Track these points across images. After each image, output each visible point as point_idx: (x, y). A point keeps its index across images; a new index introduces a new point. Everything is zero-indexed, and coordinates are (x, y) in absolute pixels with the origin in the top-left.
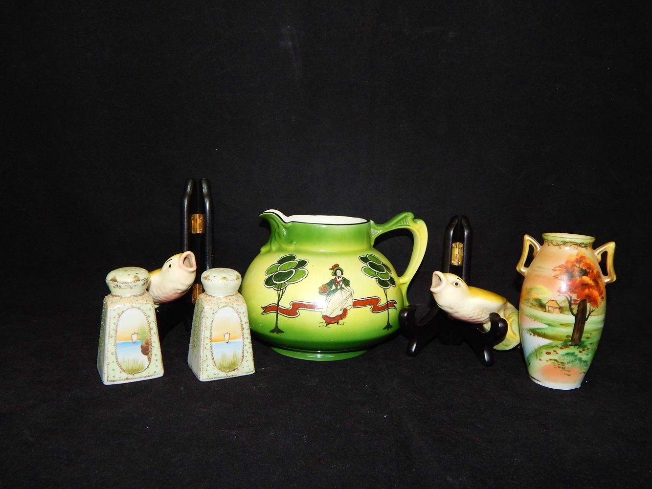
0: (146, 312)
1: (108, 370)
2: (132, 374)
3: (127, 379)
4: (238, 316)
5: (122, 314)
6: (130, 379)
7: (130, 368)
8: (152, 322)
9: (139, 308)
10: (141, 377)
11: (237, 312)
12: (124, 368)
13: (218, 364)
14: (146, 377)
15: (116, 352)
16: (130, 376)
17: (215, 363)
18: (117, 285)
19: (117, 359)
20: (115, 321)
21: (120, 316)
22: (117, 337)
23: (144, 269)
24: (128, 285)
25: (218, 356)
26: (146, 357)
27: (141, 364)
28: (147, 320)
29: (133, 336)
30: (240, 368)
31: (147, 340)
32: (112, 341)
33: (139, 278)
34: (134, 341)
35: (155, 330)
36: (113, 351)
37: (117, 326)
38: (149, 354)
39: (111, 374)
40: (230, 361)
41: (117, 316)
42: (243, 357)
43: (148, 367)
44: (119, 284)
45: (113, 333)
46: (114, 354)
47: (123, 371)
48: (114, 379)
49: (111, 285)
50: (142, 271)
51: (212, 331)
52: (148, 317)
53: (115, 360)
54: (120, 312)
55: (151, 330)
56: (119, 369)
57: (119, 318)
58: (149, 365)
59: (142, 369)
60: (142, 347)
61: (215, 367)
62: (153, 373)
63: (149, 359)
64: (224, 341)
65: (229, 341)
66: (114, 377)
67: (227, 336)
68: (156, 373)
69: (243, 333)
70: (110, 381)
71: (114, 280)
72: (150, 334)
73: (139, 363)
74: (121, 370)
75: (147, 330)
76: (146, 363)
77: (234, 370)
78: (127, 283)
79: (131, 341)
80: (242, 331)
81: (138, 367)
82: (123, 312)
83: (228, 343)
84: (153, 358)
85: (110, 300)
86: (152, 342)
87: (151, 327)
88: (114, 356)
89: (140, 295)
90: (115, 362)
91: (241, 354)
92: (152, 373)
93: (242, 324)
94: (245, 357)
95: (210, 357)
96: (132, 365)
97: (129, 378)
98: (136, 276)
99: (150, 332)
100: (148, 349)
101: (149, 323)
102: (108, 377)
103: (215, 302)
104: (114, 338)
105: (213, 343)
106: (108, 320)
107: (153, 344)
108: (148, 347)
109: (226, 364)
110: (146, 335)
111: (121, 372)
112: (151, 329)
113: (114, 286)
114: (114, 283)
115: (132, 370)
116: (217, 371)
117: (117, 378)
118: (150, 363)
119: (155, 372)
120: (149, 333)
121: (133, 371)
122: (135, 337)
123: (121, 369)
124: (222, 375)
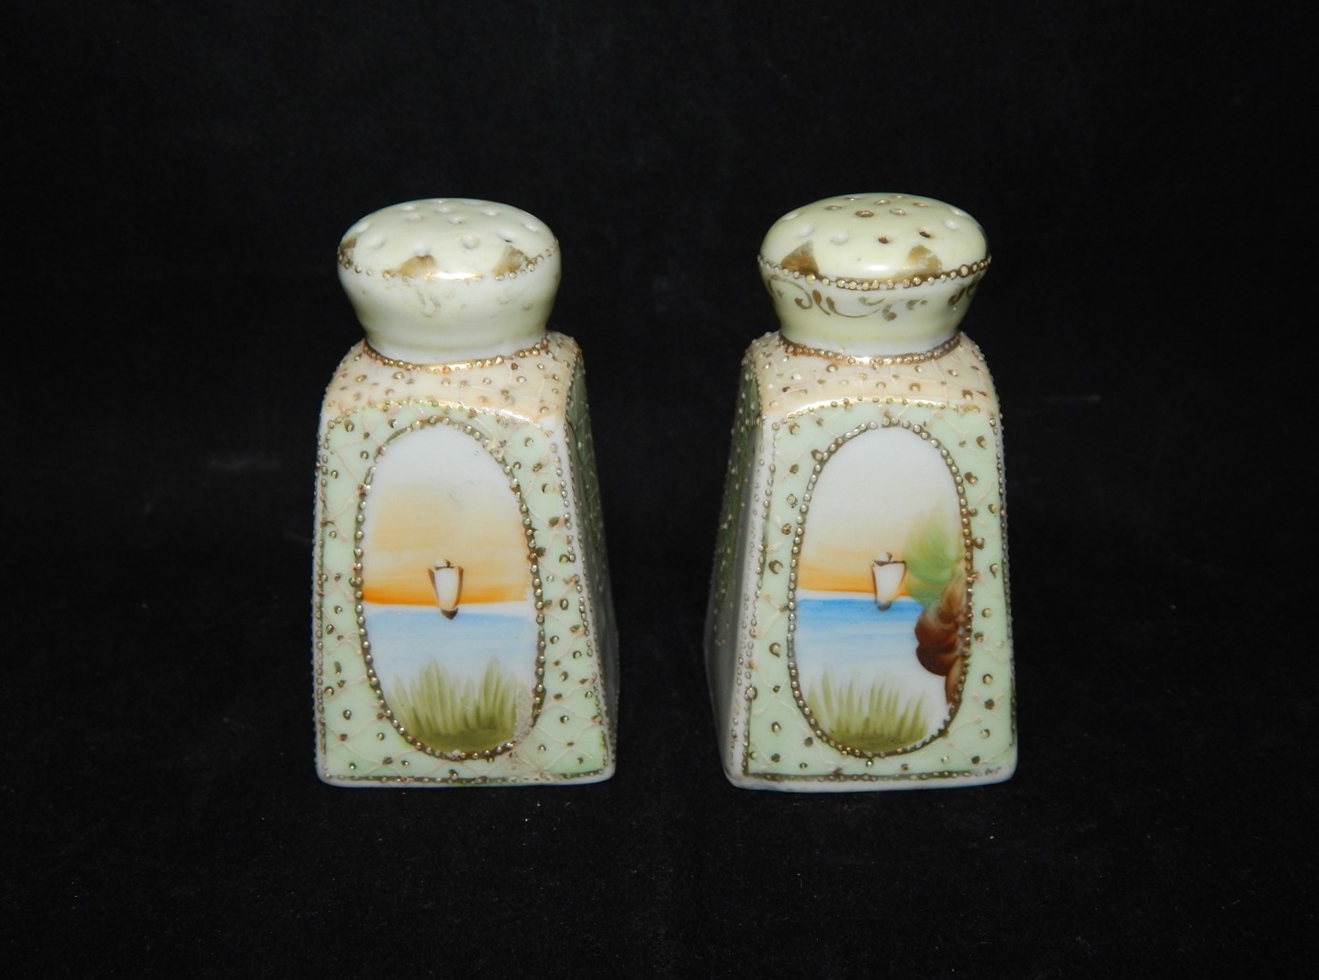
0: (958, 454)
1: (748, 723)
2: (862, 756)
3: (837, 775)
4: (503, 483)
5: (831, 453)
6: (851, 777)
7: (856, 726)
8: (983, 512)
9: (922, 432)
10: (908, 777)
11: (503, 462)
12: (827, 724)
13: (403, 714)
14: (931, 775)
15: (791, 644)
16: (853, 766)
17: (385, 706)
18: (817, 296)
19: (794, 677)
20: (796, 485)
21: (822, 462)
22: (801, 572)
23: (957, 212)
24: (873, 296)
25: (399, 674)
26: (936, 683)
27: (910, 717)
28: (961, 495)
29: (880, 571)
30: (526, 750)
31: (951, 601)
32: (776, 585)
33: (935, 261)
34: (884, 596)
35: (992, 552)
36: (780, 636)
37: (804, 513)
38: (956, 671)
39: (764, 745)
40: (470, 710)
41: (807, 465)
42: (540, 694)
43: (942, 733)
44: (827, 291)
45: (780, 548)
46: (783, 651)
47: (826, 738)
48: (775, 768)
49: (788, 288)
50: (951, 224)
51: (366, 545)
52: (963, 480)
53: (784, 681)
54: (823, 444)
55: (976, 552)
56: (800, 727)
57: (817, 473)
58: (947, 724)
59: (915, 732)
60: (921, 631)
61: (386, 727)
62: (966, 765)
63: (954, 696)
64: (432, 602)
65: (463, 609)
66: (776, 758)
67: (447, 582)
68: (980, 767)
69: (536, 574)
70: (756, 775)
71: (804, 265)
72: (970, 571)
73: (900, 710)
74: (810, 733)
75: (954, 547)
76: (936, 710)
77: (493, 754)
78: (869, 284)
79: (870, 597)
80: (535, 561)
81: (891, 728)
82: (838, 445)
83: (451, 615)
84: (973, 689)
85: (776, 370)
86: (976, 612)
87: (978, 533)
88: (783, 661)
89: (931, 357)
90: (786, 692)
91: (530, 682)
92: (959, 762)
93: (529, 527)
94: (550, 695)
95: (355, 670)
96: (866, 712)
97: (846, 772)
98: (918, 251)
99: (970, 560)
100: (951, 647)
101: (968, 514)
102: (748, 756)
103: (378, 395)
104: (784, 573)
105: (371, 609)
106: (761, 478)
107: (978, 624)
108: (950, 633)
109: (447, 720)
110: (946, 574)
111: (809, 741)
112: (973, 545)
113: (801, 295)
114: (802, 281)
115: (862, 737)
116: (396, 746)
117: (789, 766)
118: (953, 713)
119: (976, 760)
120: (962, 566)
121: (866, 744)
122: (890, 582)
123: (814, 726)
124: (427, 769)
